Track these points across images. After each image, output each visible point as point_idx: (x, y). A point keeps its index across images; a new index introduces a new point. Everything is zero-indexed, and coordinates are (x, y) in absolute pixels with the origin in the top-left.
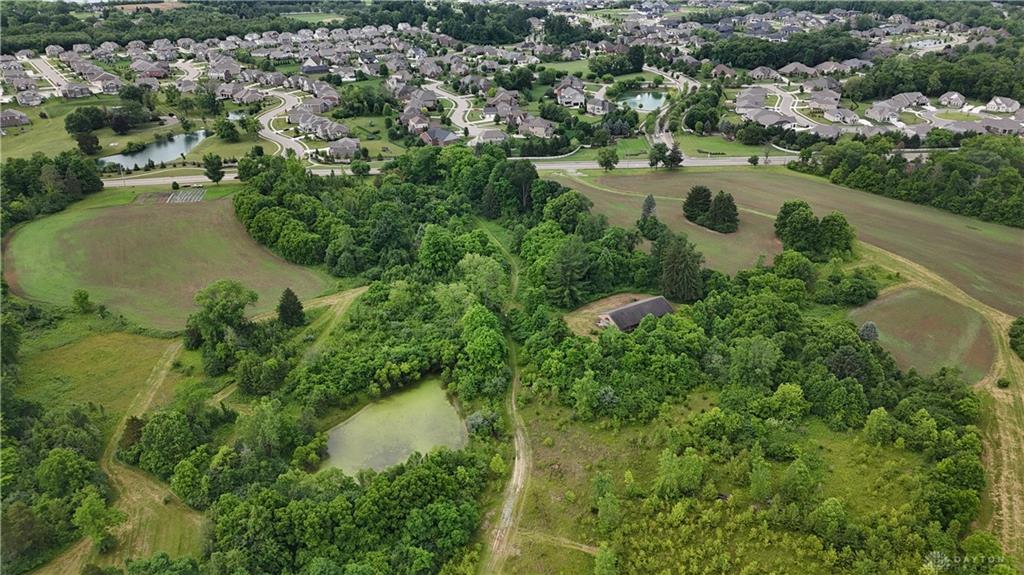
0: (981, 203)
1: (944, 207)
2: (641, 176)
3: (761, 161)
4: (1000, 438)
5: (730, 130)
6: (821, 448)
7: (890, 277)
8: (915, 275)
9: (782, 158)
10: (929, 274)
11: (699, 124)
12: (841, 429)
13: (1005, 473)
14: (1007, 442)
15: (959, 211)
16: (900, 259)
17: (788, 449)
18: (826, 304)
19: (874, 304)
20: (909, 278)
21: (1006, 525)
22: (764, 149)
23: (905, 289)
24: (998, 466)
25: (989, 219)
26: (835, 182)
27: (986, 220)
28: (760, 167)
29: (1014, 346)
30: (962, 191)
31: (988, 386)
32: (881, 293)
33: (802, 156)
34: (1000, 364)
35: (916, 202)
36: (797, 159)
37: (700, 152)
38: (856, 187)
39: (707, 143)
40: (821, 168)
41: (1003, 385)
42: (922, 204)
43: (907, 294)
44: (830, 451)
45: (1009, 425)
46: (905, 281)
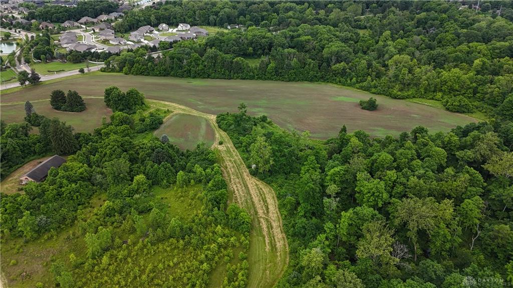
0: (189, 71)
1: (176, 76)
2: (17, 91)
3: (86, 70)
4: (226, 165)
5: (63, 57)
6: (162, 198)
7: (165, 112)
8: (175, 108)
9: (96, 67)
10: (180, 107)
11: (42, 56)
12: (168, 187)
13: (232, 177)
14: (229, 165)
15: (182, 76)
16: (166, 103)
17: (148, 206)
18: (142, 132)
19: (163, 126)
20: (173, 110)
21: (238, 197)
22: (85, 64)
23: (173, 115)
24: (229, 176)
25: (194, 77)
26: (126, 74)
27: (194, 78)
28: (87, 74)
29: (220, 127)
30: (181, 67)
31: (216, 146)
32: (164, 120)
33: (106, 64)
34: (217, 136)
35: (164, 76)
36: (104, 66)
37: (49, 71)
38: (137, 74)
39: (51, 66)
40: (118, 68)
41: (221, 143)
42: (167, 76)
43: (174, 118)
44: (166, 198)
45: (228, 158)
46: (172, 112)
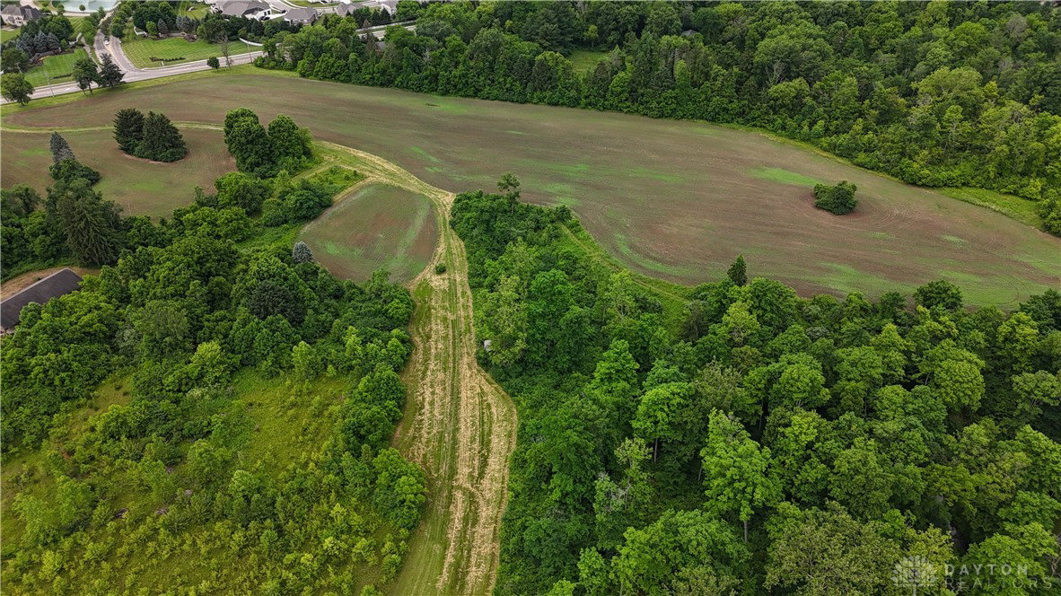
0: (435, 77)
1: (405, 87)
2: (72, 103)
3: (222, 61)
4: (431, 329)
5: (191, 26)
6: (251, 405)
7: (347, 178)
8: (373, 169)
9: (246, 55)
10: (386, 166)
11: (149, 24)
12: (273, 375)
14: (437, 331)
15: (419, 89)
16: (361, 154)
17: (205, 423)
18: (277, 225)
19: (329, 212)
20: (367, 173)
23: (362, 188)
25: (445, 93)
26: (303, 75)
27: (443, 95)
28: (224, 70)
29: (453, 224)
31: (428, 276)
32: (338, 198)
33: (266, 48)
34: (441, 249)
35: (382, 85)
36: (261, 54)
37: (153, 59)
38: (325, 78)
39: (165, 47)
40: (289, 60)
41: (441, 271)
42: (387, 86)
43: (362, 193)
46: (363, 177)
